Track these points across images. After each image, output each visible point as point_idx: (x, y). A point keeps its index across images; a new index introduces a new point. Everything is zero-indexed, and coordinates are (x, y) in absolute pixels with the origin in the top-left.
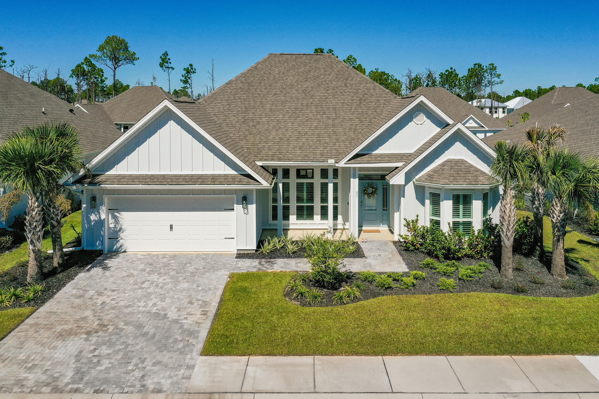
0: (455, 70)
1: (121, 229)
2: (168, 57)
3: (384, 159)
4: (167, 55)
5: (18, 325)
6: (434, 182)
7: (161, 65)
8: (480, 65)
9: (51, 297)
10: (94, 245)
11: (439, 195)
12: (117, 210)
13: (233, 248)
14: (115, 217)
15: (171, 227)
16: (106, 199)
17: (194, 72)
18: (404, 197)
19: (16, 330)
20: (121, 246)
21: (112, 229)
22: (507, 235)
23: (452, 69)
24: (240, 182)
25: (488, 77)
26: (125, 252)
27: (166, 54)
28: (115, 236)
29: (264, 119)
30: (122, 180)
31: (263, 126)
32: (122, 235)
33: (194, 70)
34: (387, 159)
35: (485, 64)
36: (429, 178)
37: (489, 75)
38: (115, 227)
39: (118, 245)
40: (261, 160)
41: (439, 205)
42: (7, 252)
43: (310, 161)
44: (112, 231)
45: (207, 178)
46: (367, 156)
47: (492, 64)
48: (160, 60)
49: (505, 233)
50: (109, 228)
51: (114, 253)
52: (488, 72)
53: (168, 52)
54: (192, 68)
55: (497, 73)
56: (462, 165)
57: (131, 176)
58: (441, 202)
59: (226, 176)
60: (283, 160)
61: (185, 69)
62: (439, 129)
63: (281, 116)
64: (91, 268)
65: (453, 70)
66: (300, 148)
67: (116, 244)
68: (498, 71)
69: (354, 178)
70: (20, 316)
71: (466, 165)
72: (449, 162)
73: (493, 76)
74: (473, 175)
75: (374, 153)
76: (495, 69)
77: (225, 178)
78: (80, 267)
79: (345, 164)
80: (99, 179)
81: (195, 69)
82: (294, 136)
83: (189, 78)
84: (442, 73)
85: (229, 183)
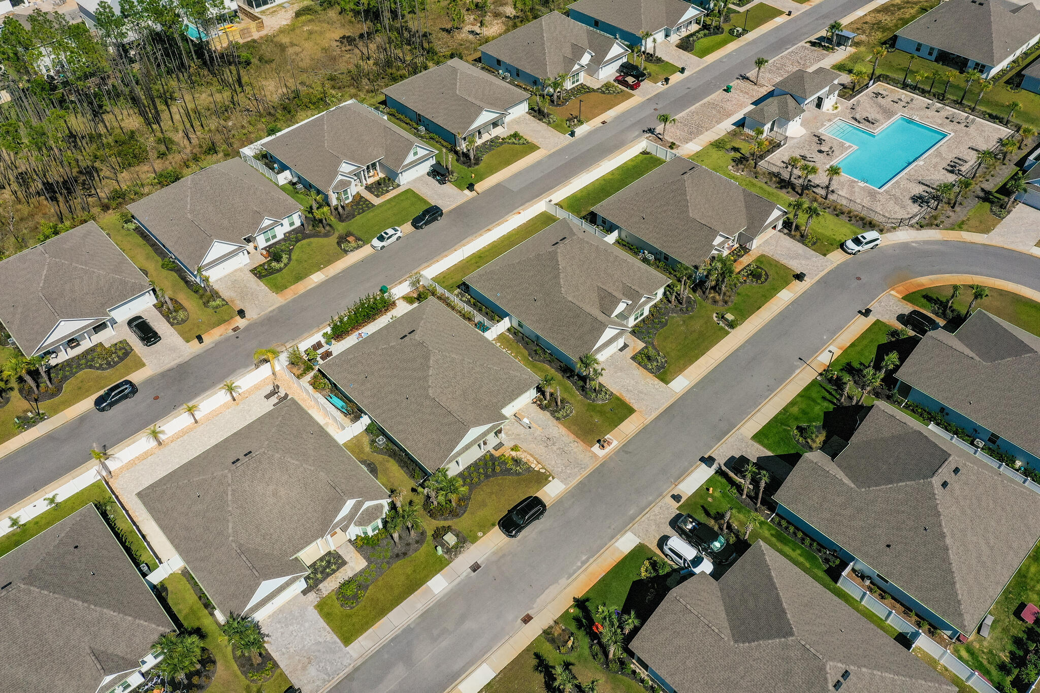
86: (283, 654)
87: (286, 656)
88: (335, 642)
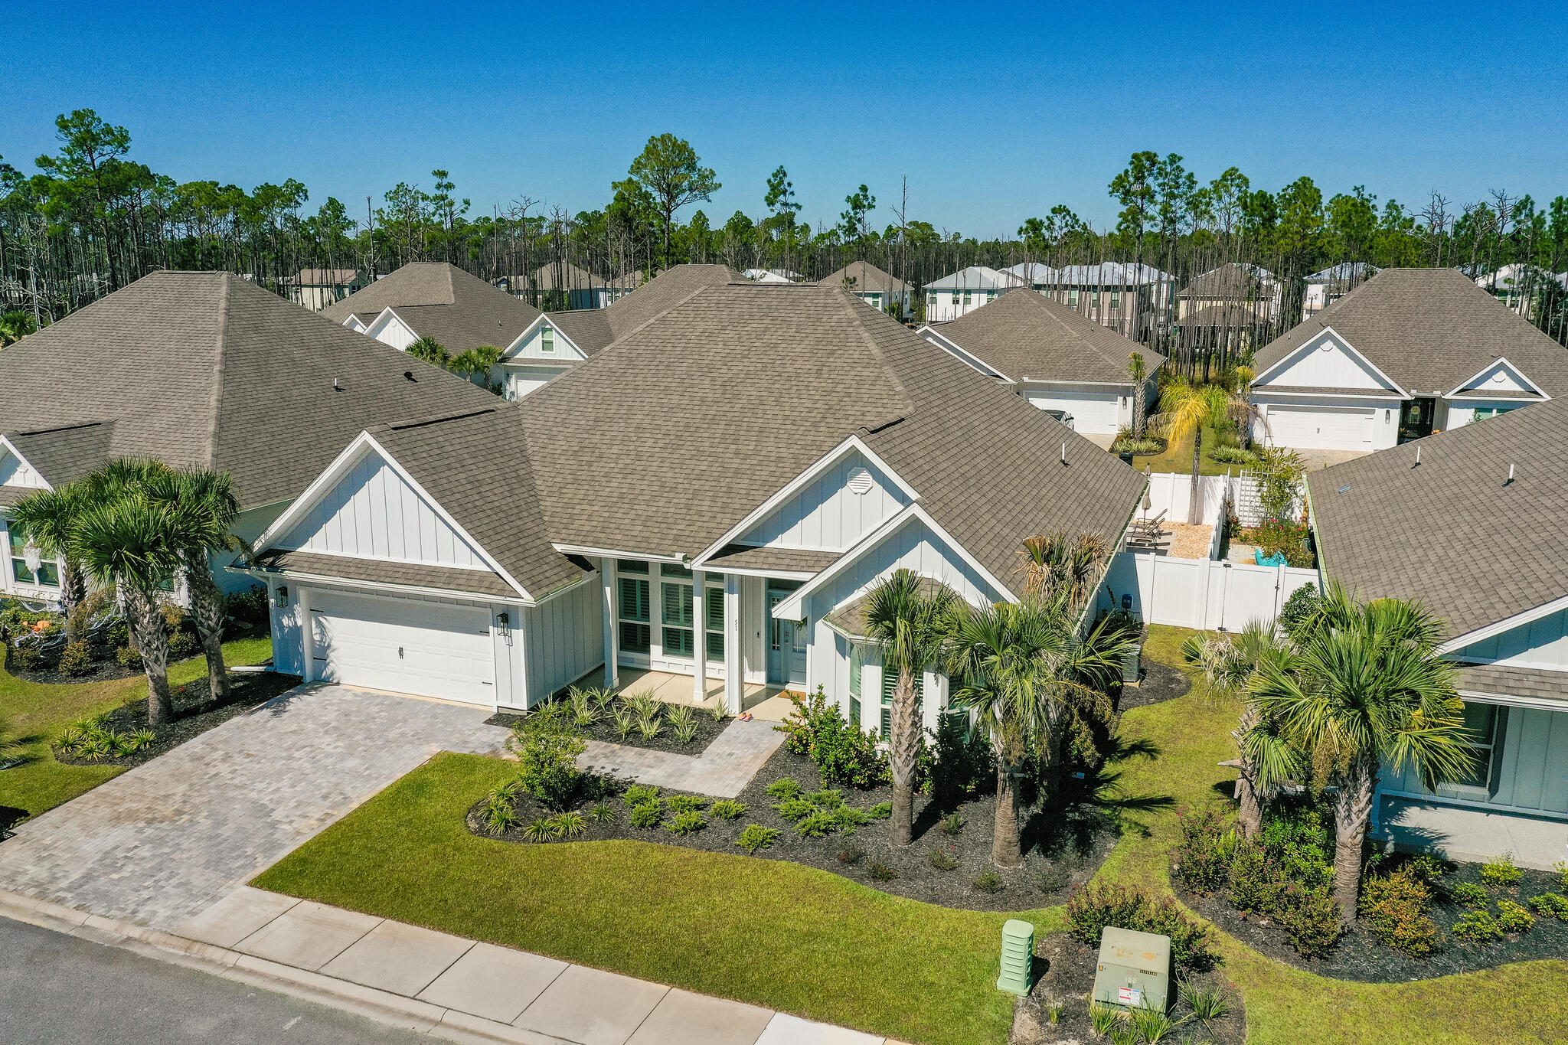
1: (329, 646)
2: (786, 181)
3: (781, 562)
4: (785, 175)
5: (86, 791)
9: (160, 752)
10: (290, 666)
12: (321, 612)
13: (491, 703)
14: (320, 624)
15: (401, 650)
16: (302, 594)
17: (870, 206)
18: (813, 644)
19: (77, 799)
20: (332, 674)
21: (317, 643)
24: (489, 589)
26: (338, 684)
27: (781, 173)
28: (321, 655)
30: (316, 566)
32: (332, 655)
33: (870, 200)
34: (787, 562)
38: (321, 641)
39: (328, 671)
40: (563, 541)
42: (185, 660)
43: (648, 551)
44: (316, 646)
46: (750, 552)
48: (767, 188)
50: (312, 640)
51: (321, 681)
53: (785, 169)
54: (866, 197)
57: (330, 558)
59: (472, 573)
60: (600, 545)
61: (849, 197)
64: (262, 708)
67: (324, 669)
69: (731, 592)
70: (96, 778)
75: (768, 545)
77: (469, 577)
78: (244, 705)
79: (703, 565)
80: (286, 559)
81: (874, 199)
83: (859, 220)
85: (470, 589)
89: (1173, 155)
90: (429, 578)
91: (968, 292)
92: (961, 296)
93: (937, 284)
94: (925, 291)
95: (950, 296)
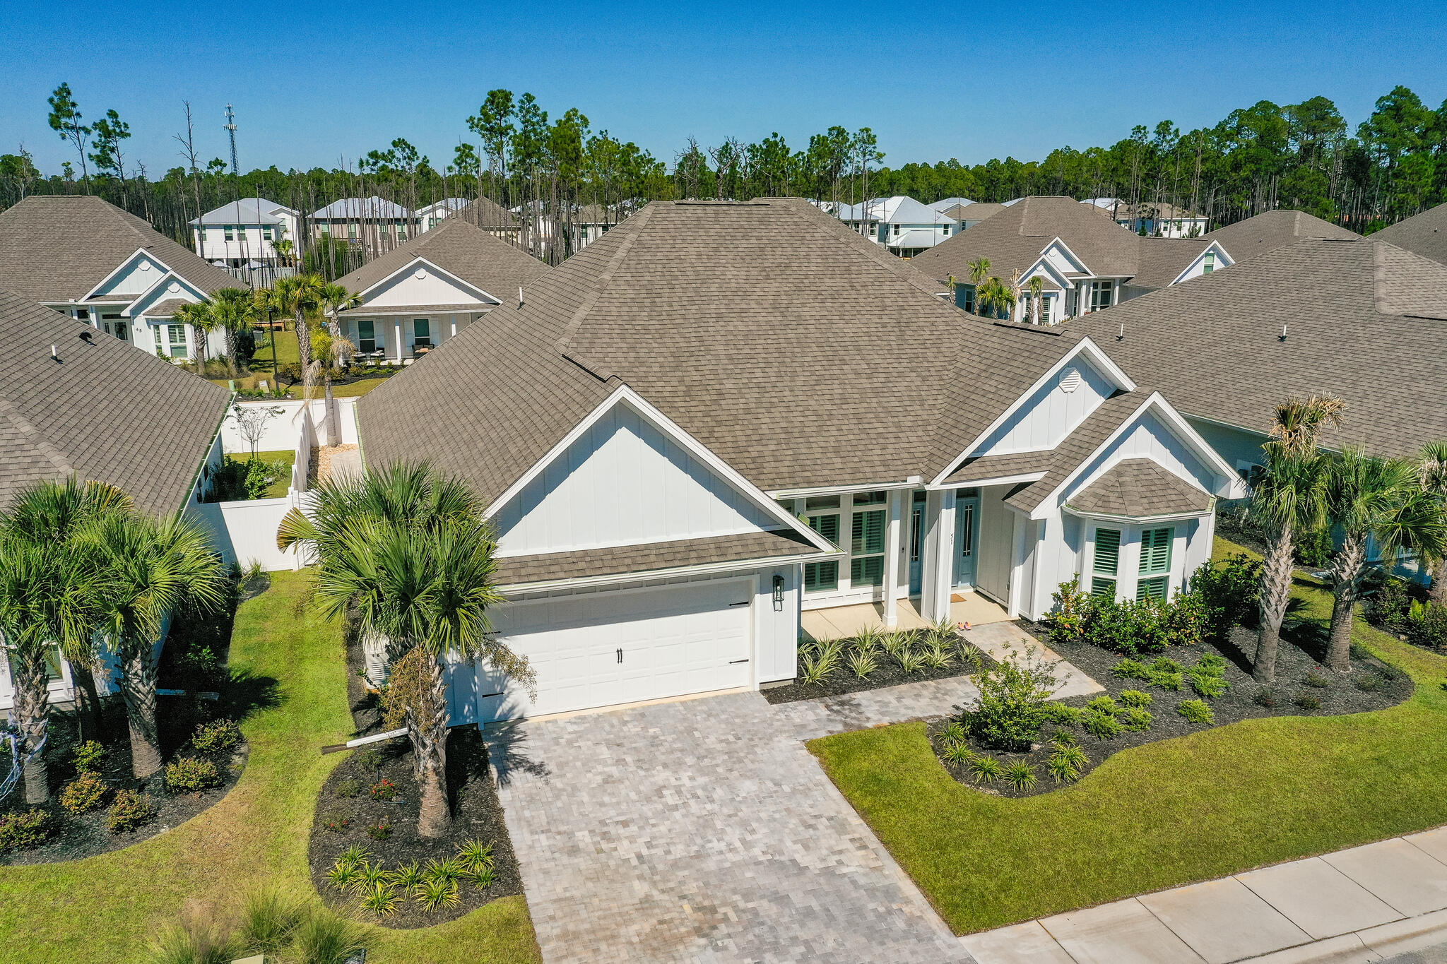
0: (782, 140)
2: (71, 99)
3: (1006, 466)
4: (69, 93)
6: (1113, 511)
7: (55, 123)
8: (841, 132)
10: (457, 714)
11: (1116, 535)
12: (502, 633)
17: (124, 135)
18: (1043, 540)
20: (512, 708)
21: (491, 674)
22: (1276, 610)
23: (775, 135)
24: (777, 551)
25: (856, 159)
26: (524, 719)
27: (64, 91)
28: (497, 689)
29: (728, 385)
31: (735, 402)
32: (511, 684)
33: (122, 127)
34: (1013, 466)
35: (852, 130)
36: (1100, 503)
37: (860, 155)
39: (505, 706)
41: (1115, 551)
43: (869, 481)
44: (490, 679)
45: (706, 546)
46: (975, 463)
47: (867, 130)
48: (52, 110)
49: (1274, 607)
51: (497, 721)
52: (857, 147)
54: (117, 124)
55: (877, 150)
56: (1151, 471)
58: (1121, 548)
59: (740, 537)
60: (816, 484)
62: (1102, 400)
63: (758, 373)
64: (501, 772)
65: (778, 139)
66: (837, 450)
67: (500, 704)
68: (880, 148)
69: (949, 507)
71: (1157, 470)
72: (1126, 465)
73: (867, 157)
74: (1176, 492)
75: (986, 454)
76: (874, 142)
77: (743, 542)
79: (942, 484)
81: (126, 126)
82: (811, 424)
83: (112, 150)
84: (754, 146)
86: (574, 851)
87: (581, 862)
88: (890, 893)
89: (527, 95)
90: (693, 554)
91: (241, 227)
92: (235, 232)
93: (207, 218)
94: (192, 227)
95: (221, 232)
